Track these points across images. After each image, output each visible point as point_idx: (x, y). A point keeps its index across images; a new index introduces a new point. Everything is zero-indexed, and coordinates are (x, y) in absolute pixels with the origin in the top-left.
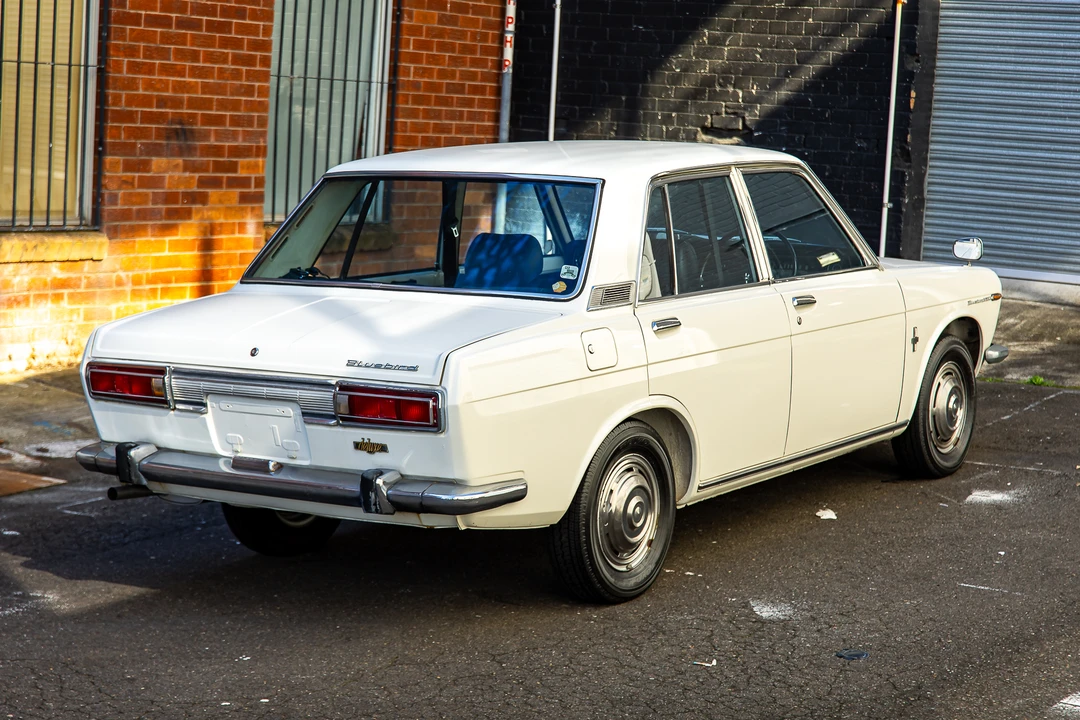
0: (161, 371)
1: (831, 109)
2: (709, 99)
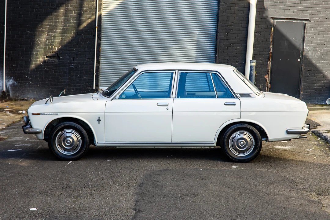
1: (80, 52)
2: (48, 49)
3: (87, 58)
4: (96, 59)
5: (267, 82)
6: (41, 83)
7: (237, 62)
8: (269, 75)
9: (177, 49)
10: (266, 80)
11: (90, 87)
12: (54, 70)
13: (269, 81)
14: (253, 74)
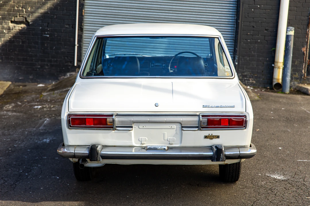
0: (112, 115)
1: (56, 15)
2: (13, 12)
3: (66, 24)
4: (78, 25)
5: (305, 56)
6: (4, 57)
7: (266, 30)
8: (308, 47)
9: (185, 13)
10: (304, 54)
11: (71, 62)
12: (22, 39)
13: (308, 55)
14: (290, 47)
